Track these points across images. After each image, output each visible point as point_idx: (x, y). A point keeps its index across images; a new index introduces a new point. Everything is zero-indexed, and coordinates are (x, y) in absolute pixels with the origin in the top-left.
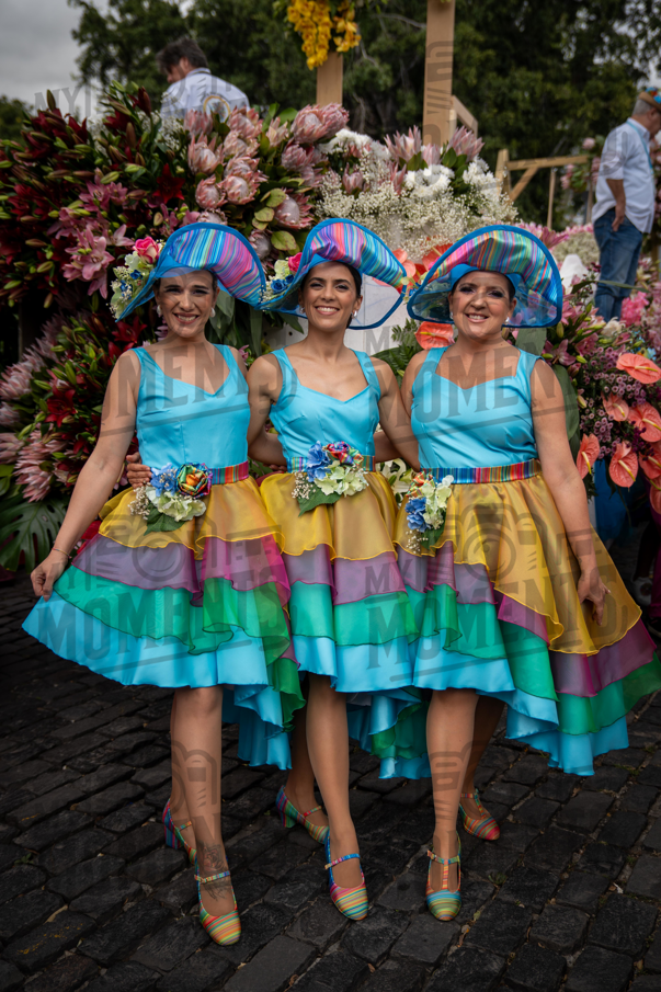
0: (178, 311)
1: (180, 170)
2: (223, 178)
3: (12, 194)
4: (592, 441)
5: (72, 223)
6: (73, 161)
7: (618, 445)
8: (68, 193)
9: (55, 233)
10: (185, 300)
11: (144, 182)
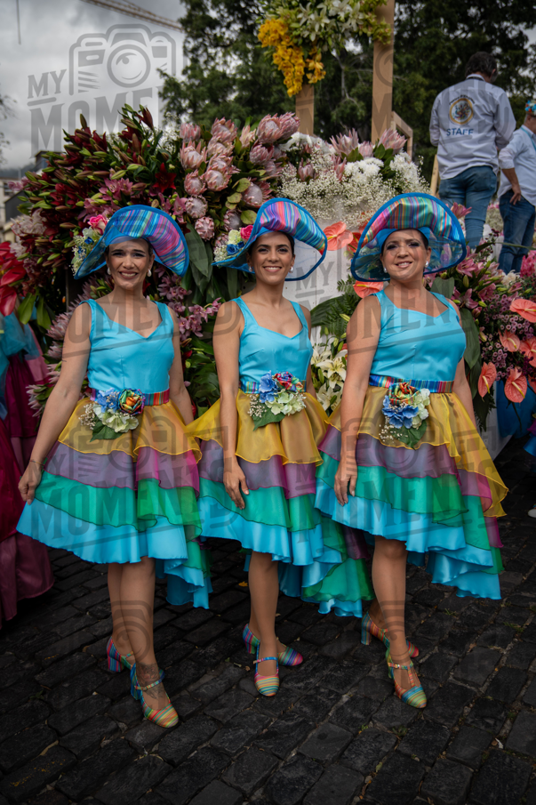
0: (122, 269)
1: (171, 166)
2: (205, 171)
3: (54, 191)
4: (491, 367)
5: (94, 210)
6: (94, 163)
7: (512, 370)
8: (91, 188)
9: (84, 218)
10: (127, 261)
11: (143, 177)
